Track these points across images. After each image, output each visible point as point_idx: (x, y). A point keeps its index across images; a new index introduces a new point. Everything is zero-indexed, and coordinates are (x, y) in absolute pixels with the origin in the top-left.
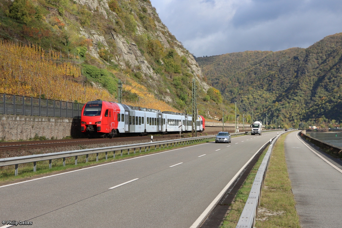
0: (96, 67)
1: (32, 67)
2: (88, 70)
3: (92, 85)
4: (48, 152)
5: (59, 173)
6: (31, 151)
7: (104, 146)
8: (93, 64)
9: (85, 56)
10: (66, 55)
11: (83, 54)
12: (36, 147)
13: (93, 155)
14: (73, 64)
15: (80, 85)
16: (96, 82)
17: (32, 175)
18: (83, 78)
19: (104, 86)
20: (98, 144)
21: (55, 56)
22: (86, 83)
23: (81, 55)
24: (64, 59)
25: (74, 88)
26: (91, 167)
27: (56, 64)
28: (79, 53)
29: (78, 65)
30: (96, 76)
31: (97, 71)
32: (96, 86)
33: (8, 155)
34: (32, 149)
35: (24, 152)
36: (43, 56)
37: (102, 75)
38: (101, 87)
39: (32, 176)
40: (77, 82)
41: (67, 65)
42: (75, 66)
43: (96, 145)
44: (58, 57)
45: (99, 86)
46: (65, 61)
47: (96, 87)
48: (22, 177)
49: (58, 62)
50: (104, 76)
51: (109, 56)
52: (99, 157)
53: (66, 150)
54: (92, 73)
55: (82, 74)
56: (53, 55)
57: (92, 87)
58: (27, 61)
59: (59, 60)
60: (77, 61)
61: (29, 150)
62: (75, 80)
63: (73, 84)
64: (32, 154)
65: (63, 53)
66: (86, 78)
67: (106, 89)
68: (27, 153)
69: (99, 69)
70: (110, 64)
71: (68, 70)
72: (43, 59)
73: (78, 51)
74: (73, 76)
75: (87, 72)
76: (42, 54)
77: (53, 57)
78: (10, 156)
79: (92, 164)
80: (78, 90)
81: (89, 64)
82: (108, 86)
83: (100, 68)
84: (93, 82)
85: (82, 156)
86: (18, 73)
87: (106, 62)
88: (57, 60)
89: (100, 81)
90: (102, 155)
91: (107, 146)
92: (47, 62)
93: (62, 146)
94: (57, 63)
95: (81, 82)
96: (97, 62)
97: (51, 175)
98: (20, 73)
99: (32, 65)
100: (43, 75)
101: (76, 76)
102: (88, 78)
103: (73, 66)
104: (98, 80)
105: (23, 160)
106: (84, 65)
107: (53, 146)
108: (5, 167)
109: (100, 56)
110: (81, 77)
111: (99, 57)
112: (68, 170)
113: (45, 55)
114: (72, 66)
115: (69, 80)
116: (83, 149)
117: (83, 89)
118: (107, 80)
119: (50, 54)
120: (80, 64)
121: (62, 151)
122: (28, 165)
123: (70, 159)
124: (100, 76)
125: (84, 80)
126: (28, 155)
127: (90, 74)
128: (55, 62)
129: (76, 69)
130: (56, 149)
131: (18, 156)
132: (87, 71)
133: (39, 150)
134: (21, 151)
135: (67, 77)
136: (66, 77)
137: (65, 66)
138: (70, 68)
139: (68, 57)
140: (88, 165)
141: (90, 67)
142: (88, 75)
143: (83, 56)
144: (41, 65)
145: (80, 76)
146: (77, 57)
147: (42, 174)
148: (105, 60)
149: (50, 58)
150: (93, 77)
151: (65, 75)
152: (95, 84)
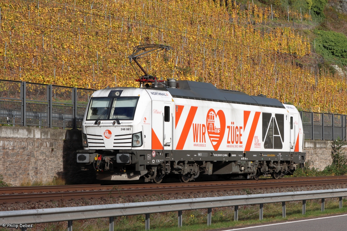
2: (326, 42)
3: (333, 72)
8: (338, 28)
9: (323, 13)
10: (283, 12)
11: (319, 9)
14: (296, 32)
15: (307, 72)
16: (343, 65)
18: (316, 58)
21: (258, 16)
22: (320, 67)
23: (314, 12)
24: (278, 21)
27: (259, 31)
28: (310, 8)
29: (305, 33)
30: (343, 54)
32: (343, 73)
36: (234, 16)
40: (301, 66)
41: (282, 33)
42: (300, 34)
44: (266, 17)
46: (280, 25)
49: (265, 27)
54: (335, 48)
55: (314, 51)
56: (256, 13)
57: (334, 76)
59: (268, 24)
60: (305, 23)
62: (297, 63)
63: (293, 71)
65: (276, 9)
66: (322, 57)
72: (235, 23)
73: (308, 3)
74: (295, 54)
77: (256, 17)
81: (329, 30)
84: (336, 66)
88: (263, 23)
92: (243, 27)
94: (263, 29)
101: (301, 54)
103: (296, 35)
106: (319, 32)
110: (311, 56)
113: (238, 14)
114: (293, 35)
115: (286, 62)
117: (312, 81)
120: (310, 30)
125: (317, 62)
127: (330, 49)
128: (258, 27)
129: (301, 41)
132: (325, 44)
135: (281, 56)
136: (278, 56)
137: (279, 34)
139: (286, 17)
142: (326, 51)
143: (318, 14)
145: (308, 55)
146: (306, 16)
149: (249, 20)
150: (336, 56)
151: (278, 53)
152: (341, 69)
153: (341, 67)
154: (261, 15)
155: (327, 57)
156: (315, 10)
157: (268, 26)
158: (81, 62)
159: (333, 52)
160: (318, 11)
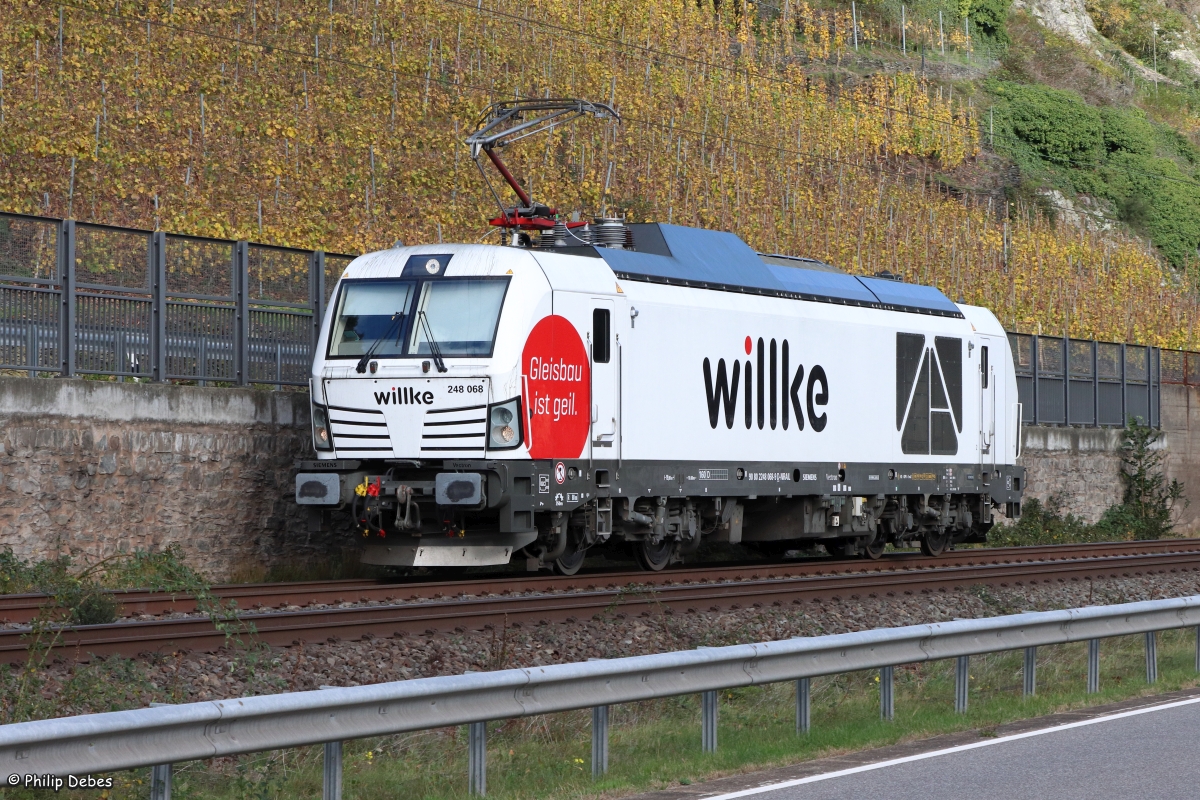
0: (1078, 98)
1: (681, 106)
2: (1024, 119)
3: (1050, 214)
4: (788, 634)
5: (859, 764)
6: (683, 622)
7: (1136, 597)
8: (1058, 76)
9: (1005, 28)
10: (886, 24)
11: (994, 17)
12: (712, 604)
13: (1063, 652)
14: (933, 85)
15: (977, 214)
16: (1078, 192)
17: (695, 774)
18: (996, 168)
19: (1130, 215)
20: (1096, 585)
21: (816, 38)
22: (1011, 198)
23: (979, 24)
24: (873, 54)
25: (938, 232)
26: (1055, 724)
27: (823, 85)
28: (965, 13)
29: (960, 91)
30: (1075, 156)
31: (1085, 124)
32: (1076, 217)
33: (550, 651)
34: (691, 611)
35: (641, 628)
36: (744, 37)
37: (1113, 147)
38: (1108, 226)
39: (691, 779)
40: (955, 193)
41: (891, 92)
42: (945, 95)
43: (1083, 588)
44: (839, 39)
45: (1096, 218)
46: (879, 64)
47: (1078, 224)
48: (636, 782)
49: (837, 70)
50: (1124, 154)
51: (1156, 26)
52: (1106, 661)
53: (896, 616)
54: (1051, 137)
55: (987, 146)
56: (809, 28)
57: (1053, 226)
58: (650, 70)
59: (845, 63)
60: (955, 60)
61: (672, 621)
62: (943, 184)
63: (934, 209)
64: (692, 644)
65: (866, 16)
66: (1013, 168)
67: (1142, 235)
68: (661, 638)
69: (1092, 109)
70: (1162, 77)
71: (901, 119)
72: (748, 60)
74: (933, 157)
75: (1017, 132)
76: (738, 27)
77: (809, 39)
78: (558, 657)
79: (1061, 710)
80: (963, 245)
81: (1032, 81)
82: (1153, 213)
83: (1103, 101)
84: (1056, 193)
85: (999, 659)
86: (598, 148)
87: (1138, 64)
88: (832, 61)
89: (1100, 186)
90: (1120, 651)
91: (1153, 596)
92: (772, 73)
93: (873, 596)
94: (831, 82)
95: (983, 194)
96: (1081, 67)
97: (811, 773)
98: (609, 144)
99: (677, 98)
100: (746, 158)
101: (953, 157)
102: (1025, 166)
103: (932, 96)
104: (1090, 176)
105: (638, 680)
106: (1000, 89)
107: (816, 595)
108: (534, 720)
109: (1099, 29)
110: (982, 163)
111: (1091, 35)
112: (910, 742)
113: (756, 31)
114: (923, 98)
115: (909, 179)
116: (1004, 613)
117: (993, 239)
118: (1145, 181)
119: (789, 26)
120: (975, 82)
121: (870, 627)
122: (665, 711)
123: (922, 674)
124: (1098, 153)
125: (1000, 182)
126: (663, 649)
127: (1036, 142)
128: (819, 71)
129: (948, 114)
130: (835, 612)
131: (604, 655)
132: (1021, 125)
133: (730, 619)
134: (624, 624)
135: (892, 163)
136: (887, 163)
137: (881, 96)
138: (910, 110)
139: (897, 39)
140: (1039, 715)
141: (1037, 95)
142: (1023, 150)
143: (989, 30)
144: (736, 93)
145: (973, 159)
146: (957, 38)
147: (752, 766)
148: (1130, 49)
149: (788, 50)
150: (1057, 162)
151: (883, 153)
152: (1070, 204)
153: (1072, 198)
154: (825, 35)
155: (1027, 165)
156: (982, 18)
157: (846, 70)
158: (325, 182)
159: (1044, 151)
160: (990, 23)
